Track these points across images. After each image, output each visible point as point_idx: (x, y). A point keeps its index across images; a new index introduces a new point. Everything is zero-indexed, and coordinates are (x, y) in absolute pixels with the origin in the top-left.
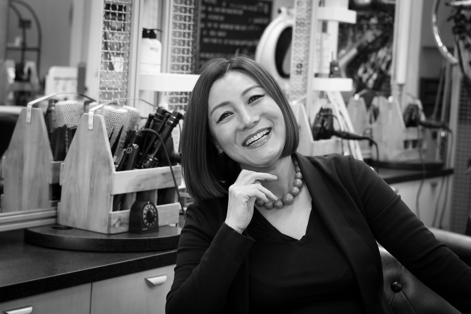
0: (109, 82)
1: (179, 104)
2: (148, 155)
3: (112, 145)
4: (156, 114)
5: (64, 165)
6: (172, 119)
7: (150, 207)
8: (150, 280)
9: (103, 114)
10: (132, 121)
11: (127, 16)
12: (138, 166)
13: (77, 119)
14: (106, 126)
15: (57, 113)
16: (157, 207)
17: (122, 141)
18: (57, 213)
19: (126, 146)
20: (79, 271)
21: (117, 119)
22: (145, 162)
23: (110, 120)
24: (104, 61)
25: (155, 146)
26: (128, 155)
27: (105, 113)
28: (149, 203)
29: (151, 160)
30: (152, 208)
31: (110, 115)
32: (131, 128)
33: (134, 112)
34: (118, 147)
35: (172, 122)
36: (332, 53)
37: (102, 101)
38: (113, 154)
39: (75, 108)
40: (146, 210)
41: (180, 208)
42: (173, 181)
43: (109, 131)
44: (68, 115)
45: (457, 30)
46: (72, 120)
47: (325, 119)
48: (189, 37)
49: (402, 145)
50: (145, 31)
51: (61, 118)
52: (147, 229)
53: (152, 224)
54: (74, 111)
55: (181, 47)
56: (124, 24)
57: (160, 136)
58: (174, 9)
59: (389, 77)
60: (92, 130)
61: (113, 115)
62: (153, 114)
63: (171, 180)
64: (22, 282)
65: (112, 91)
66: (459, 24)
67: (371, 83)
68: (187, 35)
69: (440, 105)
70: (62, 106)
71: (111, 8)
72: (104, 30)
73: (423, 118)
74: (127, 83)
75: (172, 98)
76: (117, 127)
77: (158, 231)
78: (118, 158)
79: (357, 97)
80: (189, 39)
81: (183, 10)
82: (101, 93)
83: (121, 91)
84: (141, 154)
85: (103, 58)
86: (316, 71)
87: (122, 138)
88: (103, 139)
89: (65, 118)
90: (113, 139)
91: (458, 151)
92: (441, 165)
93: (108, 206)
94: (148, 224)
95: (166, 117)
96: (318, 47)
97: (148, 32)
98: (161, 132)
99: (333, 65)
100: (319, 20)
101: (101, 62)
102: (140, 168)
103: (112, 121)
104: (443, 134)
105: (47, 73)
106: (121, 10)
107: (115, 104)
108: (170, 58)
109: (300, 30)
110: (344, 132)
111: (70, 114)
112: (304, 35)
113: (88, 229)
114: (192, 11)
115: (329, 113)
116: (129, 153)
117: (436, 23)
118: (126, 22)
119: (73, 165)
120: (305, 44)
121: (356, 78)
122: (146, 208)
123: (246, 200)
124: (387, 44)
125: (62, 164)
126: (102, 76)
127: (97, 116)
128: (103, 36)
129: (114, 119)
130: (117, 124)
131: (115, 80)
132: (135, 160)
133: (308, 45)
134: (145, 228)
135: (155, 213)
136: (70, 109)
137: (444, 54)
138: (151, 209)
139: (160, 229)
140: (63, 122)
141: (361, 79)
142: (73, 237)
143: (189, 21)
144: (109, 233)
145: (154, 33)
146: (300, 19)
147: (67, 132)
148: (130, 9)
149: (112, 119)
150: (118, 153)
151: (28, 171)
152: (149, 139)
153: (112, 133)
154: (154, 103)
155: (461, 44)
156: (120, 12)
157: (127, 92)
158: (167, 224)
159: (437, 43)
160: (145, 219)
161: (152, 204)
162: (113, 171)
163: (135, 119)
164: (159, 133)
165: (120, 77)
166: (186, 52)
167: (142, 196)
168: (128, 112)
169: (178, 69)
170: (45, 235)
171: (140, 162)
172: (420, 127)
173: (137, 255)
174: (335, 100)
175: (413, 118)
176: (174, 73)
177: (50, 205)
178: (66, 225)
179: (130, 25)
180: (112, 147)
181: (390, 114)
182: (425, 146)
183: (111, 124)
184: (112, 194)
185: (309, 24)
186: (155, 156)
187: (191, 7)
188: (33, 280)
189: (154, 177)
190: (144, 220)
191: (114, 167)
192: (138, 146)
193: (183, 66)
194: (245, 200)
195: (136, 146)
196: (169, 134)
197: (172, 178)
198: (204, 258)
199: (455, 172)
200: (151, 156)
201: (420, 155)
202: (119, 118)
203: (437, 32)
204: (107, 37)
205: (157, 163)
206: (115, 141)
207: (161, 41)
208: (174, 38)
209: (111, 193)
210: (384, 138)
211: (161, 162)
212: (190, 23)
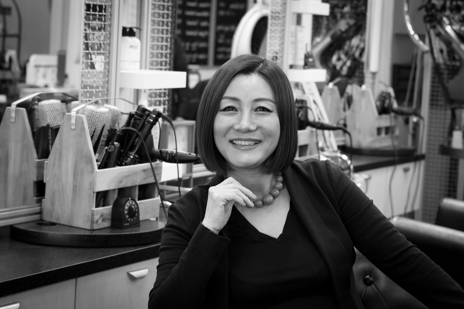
0: (90, 81)
1: (158, 99)
2: (129, 152)
3: (94, 143)
4: (136, 113)
5: (48, 163)
6: (152, 118)
7: (131, 203)
8: (132, 273)
9: (85, 113)
10: (113, 119)
11: (107, 17)
12: (119, 163)
13: (60, 118)
14: (88, 124)
15: (40, 112)
16: (138, 202)
17: (103, 139)
18: (41, 209)
19: (107, 144)
20: (64, 267)
21: (98, 118)
22: (126, 160)
23: (92, 119)
24: (85, 61)
25: (135, 144)
26: (110, 152)
27: (87, 112)
28: (130, 199)
29: (132, 157)
30: (134, 203)
31: (92, 115)
32: (112, 126)
33: (115, 110)
34: (100, 145)
35: (152, 120)
36: (307, 45)
37: (84, 100)
38: (95, 152)
39: (58, 107)
40: (127, 206)
41: (160, 202)
42: (153, 177)
43: (91, 130)
44: (51, 114)
45: (428, 19)
46: (55, 119)
47: (300, 110)
48: (167, 34)
49: (375, 132)
50: (124, 29)
51: (45, 117)
52: (128, 224)
53: (134, 220)
54: (57, 110)
55: (160, 44)
56: (105, 25)
57: (140, 134)
58: (153, 7)
59: (362, 64)
60: (75, 129)
61: (95, 114)
62: (133, 112)
63: (151, 176)
64: (9, 280)
65: (94, 90)
66: (430, 13)
67: (345, 71)
68: (165, 32)
69: (412, 91)
70: (45, 105)
71: (91, 10)
72: (85, 32)
73: (395, 105)
74: (108, 82)
75: (151, 93)
76: (99, 125)
77: (139, 226)
78: (100, 156)
79: (331, 85)
80: (167, 36)
81: (162, 8)
82: (82, 92)
83: (102, 90)
84: (122, 151)
85: (84, 59)
86: (291, 62)
87: (103, 136)
88: (86, 138)
89: (48, 117)
90: (95, 137)
91: (429, 135)
92: (414, 151)
93: (91, 203)
94: (129, 219)
95: (146, 115)
96: (293, 39)
97: (128, 30)
98: (141, 129)
99: (307, 57)
100: (293, 13)
101: (82, 63)
102: (121, 165)
103: (94, 120)
104: (415, 119)
105: (28, 61)
106: (102, 12)
107: (96, 103)
108: (149, 55)
109: (275, 23)
110: (318, 123)
111: (53, 113)
112: (279, 28)
113: (72, 225)
114: (170, 8)
115: (304, 105)
116: (110, 151)
117: (408, 12)
118: (106, 23)
119: (57, 163)
120: (280, 37)
121: (330, 66)
122: (128, 204)
123: (224, 203)
124: (361, 32)
125: (46, 162)
126: (84, 76)
127: (79, 116)
128: (84, 37)
129: (95, 118)
130: (99, 122)
131: (96, 79)
132: (116, 157)
133: (283, 38)
134: (126, 223)
135: (136, 208)
136: (52, 108)
137: (416, 42)
138: (132, 204)
139: (141, 224)
140: (46, 121)
141: (334, 67)
142: (57, 233)
143: (167, 18)
144: (92, 229)
145: (133, 31)
146: (275, 13)
147: (50, 131)
148: (110, 10)
149: (94, 119)
150: (100, 151)
151: (13, 168)
152: (130, 136)
153: (94, 132)
154: (134, 100)
155: (432, 32)
156: (101, 13)
157: (108, 90)
158: (147, 218)
159: (409, 32)
160: (127, 214)
161: (133, 200)
162: (96, 169)
163: (116, 117)
164: (139, 131)
165: (101, 76)
166: (164, 48)
167: (123, 192)
168: (109, 110)
169: (157, 65)
170: (31, 232)
171: (122, 159)
172: (393, 114)
173: (120, 249)
174: (310, 89)
175: (386, 105)
176: (152, 69)
177: (35, 202)
178: (50, 221)
179: (110, 26)
180: (93, 145)
181: (364, 101)
182: (397, 132)
183: (93, 123)
184: (95, 191)
185: (284, 17)
186: (136, 153)
187: (168, 4)
188: (19, 278)
189: (135, 173)
190: (125, 215)
191: (96, 165)
192: (119, 144)
193: (161, 62)
194: (222, 203)
195: (117, 144)
196: (149, 131)
197: (152, 174)
198: (183, 257)
199: (427, 156)
200: (132, 154)
201: (393, 141)
202: (101, 117)
203: (408, 20)
204: (88, 38)
205: (138, 160)
206: (97, 139)
207: (140, 38)
208: (153, 35)
209: (93, 190)
210: (358, 125)
211: (141, 159)
212: (168, 20)
